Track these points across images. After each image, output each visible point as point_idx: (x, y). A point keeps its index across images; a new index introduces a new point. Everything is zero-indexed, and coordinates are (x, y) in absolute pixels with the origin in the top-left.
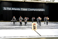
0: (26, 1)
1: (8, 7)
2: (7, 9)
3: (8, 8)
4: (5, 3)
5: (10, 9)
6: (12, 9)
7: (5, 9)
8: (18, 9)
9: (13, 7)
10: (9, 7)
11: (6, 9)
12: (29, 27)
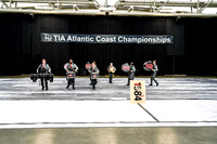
0: (110, 14)
1: (55, 33)
3: (56, 36)
4: (47, 19)
7: (47, 38)
8: (87, 39)
9: (72, 32)
10: (59, 32)
11: (50, 40)
12: (120, 93)
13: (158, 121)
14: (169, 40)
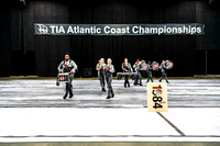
2: (50, 30)
3: (53, 27)
5: (62, 30)
6: (70, 30)
8: (93, 30)
11: (46, 31)
13: (183, 135)
14: (199, 30)
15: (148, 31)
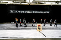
0: (31, 4)
1: (14, 10)
2: (13, 12)
5: (16, 12)
13: (46, 37)
15: (37, 12)
